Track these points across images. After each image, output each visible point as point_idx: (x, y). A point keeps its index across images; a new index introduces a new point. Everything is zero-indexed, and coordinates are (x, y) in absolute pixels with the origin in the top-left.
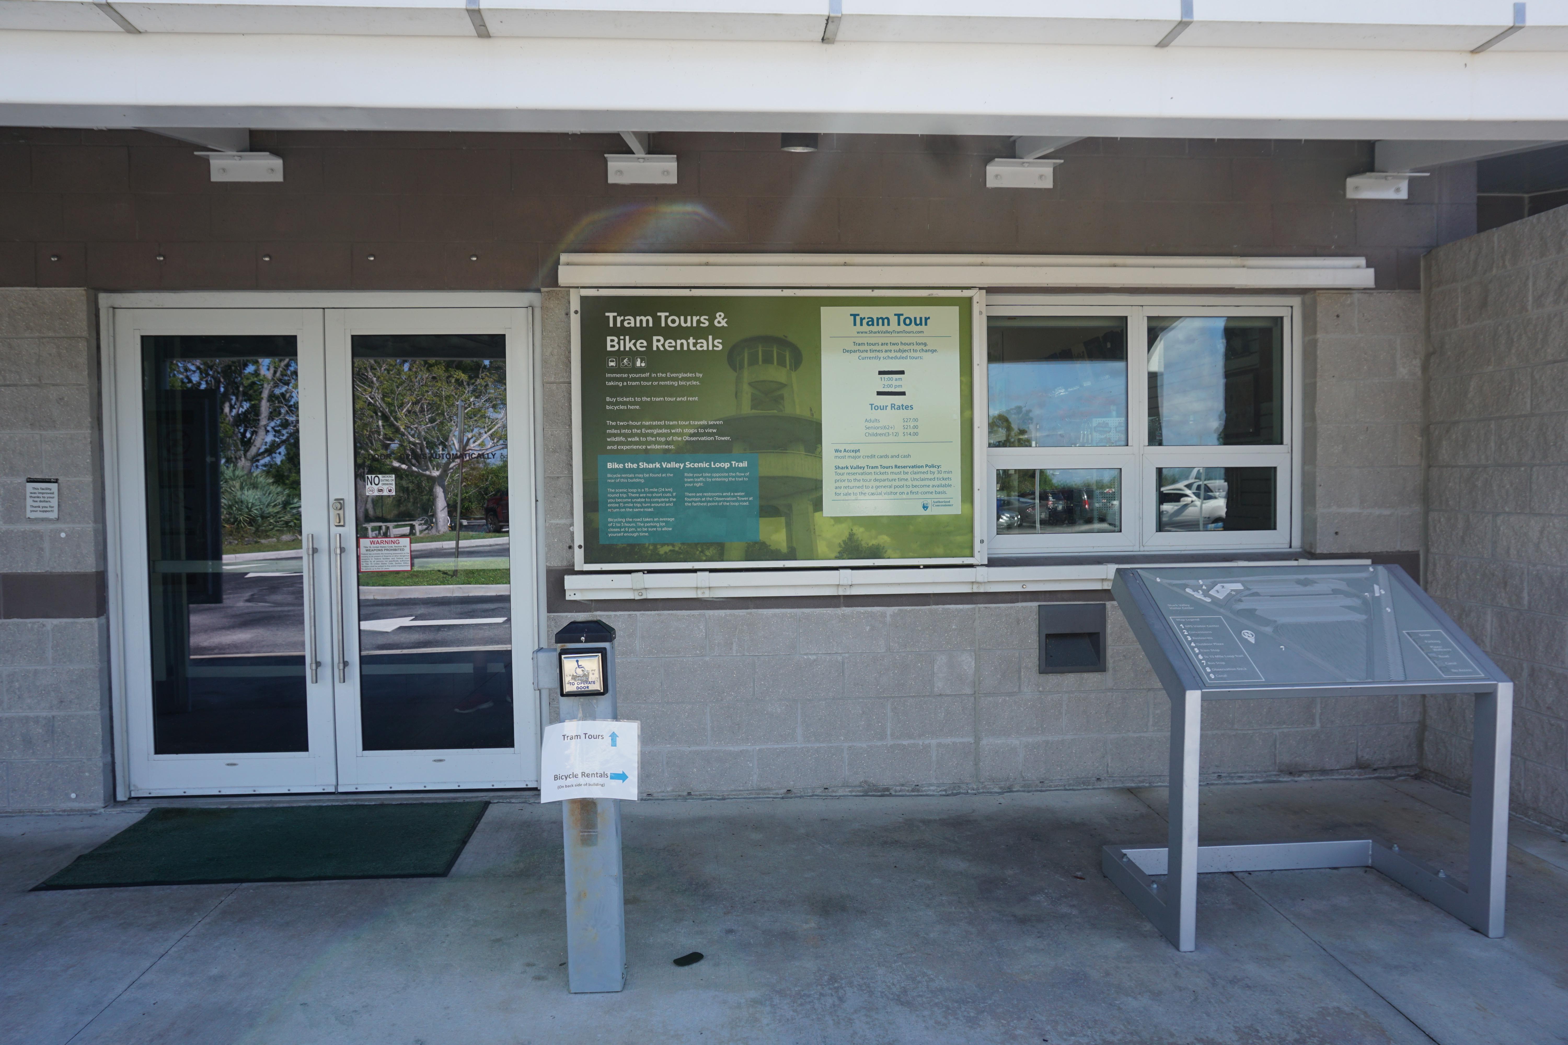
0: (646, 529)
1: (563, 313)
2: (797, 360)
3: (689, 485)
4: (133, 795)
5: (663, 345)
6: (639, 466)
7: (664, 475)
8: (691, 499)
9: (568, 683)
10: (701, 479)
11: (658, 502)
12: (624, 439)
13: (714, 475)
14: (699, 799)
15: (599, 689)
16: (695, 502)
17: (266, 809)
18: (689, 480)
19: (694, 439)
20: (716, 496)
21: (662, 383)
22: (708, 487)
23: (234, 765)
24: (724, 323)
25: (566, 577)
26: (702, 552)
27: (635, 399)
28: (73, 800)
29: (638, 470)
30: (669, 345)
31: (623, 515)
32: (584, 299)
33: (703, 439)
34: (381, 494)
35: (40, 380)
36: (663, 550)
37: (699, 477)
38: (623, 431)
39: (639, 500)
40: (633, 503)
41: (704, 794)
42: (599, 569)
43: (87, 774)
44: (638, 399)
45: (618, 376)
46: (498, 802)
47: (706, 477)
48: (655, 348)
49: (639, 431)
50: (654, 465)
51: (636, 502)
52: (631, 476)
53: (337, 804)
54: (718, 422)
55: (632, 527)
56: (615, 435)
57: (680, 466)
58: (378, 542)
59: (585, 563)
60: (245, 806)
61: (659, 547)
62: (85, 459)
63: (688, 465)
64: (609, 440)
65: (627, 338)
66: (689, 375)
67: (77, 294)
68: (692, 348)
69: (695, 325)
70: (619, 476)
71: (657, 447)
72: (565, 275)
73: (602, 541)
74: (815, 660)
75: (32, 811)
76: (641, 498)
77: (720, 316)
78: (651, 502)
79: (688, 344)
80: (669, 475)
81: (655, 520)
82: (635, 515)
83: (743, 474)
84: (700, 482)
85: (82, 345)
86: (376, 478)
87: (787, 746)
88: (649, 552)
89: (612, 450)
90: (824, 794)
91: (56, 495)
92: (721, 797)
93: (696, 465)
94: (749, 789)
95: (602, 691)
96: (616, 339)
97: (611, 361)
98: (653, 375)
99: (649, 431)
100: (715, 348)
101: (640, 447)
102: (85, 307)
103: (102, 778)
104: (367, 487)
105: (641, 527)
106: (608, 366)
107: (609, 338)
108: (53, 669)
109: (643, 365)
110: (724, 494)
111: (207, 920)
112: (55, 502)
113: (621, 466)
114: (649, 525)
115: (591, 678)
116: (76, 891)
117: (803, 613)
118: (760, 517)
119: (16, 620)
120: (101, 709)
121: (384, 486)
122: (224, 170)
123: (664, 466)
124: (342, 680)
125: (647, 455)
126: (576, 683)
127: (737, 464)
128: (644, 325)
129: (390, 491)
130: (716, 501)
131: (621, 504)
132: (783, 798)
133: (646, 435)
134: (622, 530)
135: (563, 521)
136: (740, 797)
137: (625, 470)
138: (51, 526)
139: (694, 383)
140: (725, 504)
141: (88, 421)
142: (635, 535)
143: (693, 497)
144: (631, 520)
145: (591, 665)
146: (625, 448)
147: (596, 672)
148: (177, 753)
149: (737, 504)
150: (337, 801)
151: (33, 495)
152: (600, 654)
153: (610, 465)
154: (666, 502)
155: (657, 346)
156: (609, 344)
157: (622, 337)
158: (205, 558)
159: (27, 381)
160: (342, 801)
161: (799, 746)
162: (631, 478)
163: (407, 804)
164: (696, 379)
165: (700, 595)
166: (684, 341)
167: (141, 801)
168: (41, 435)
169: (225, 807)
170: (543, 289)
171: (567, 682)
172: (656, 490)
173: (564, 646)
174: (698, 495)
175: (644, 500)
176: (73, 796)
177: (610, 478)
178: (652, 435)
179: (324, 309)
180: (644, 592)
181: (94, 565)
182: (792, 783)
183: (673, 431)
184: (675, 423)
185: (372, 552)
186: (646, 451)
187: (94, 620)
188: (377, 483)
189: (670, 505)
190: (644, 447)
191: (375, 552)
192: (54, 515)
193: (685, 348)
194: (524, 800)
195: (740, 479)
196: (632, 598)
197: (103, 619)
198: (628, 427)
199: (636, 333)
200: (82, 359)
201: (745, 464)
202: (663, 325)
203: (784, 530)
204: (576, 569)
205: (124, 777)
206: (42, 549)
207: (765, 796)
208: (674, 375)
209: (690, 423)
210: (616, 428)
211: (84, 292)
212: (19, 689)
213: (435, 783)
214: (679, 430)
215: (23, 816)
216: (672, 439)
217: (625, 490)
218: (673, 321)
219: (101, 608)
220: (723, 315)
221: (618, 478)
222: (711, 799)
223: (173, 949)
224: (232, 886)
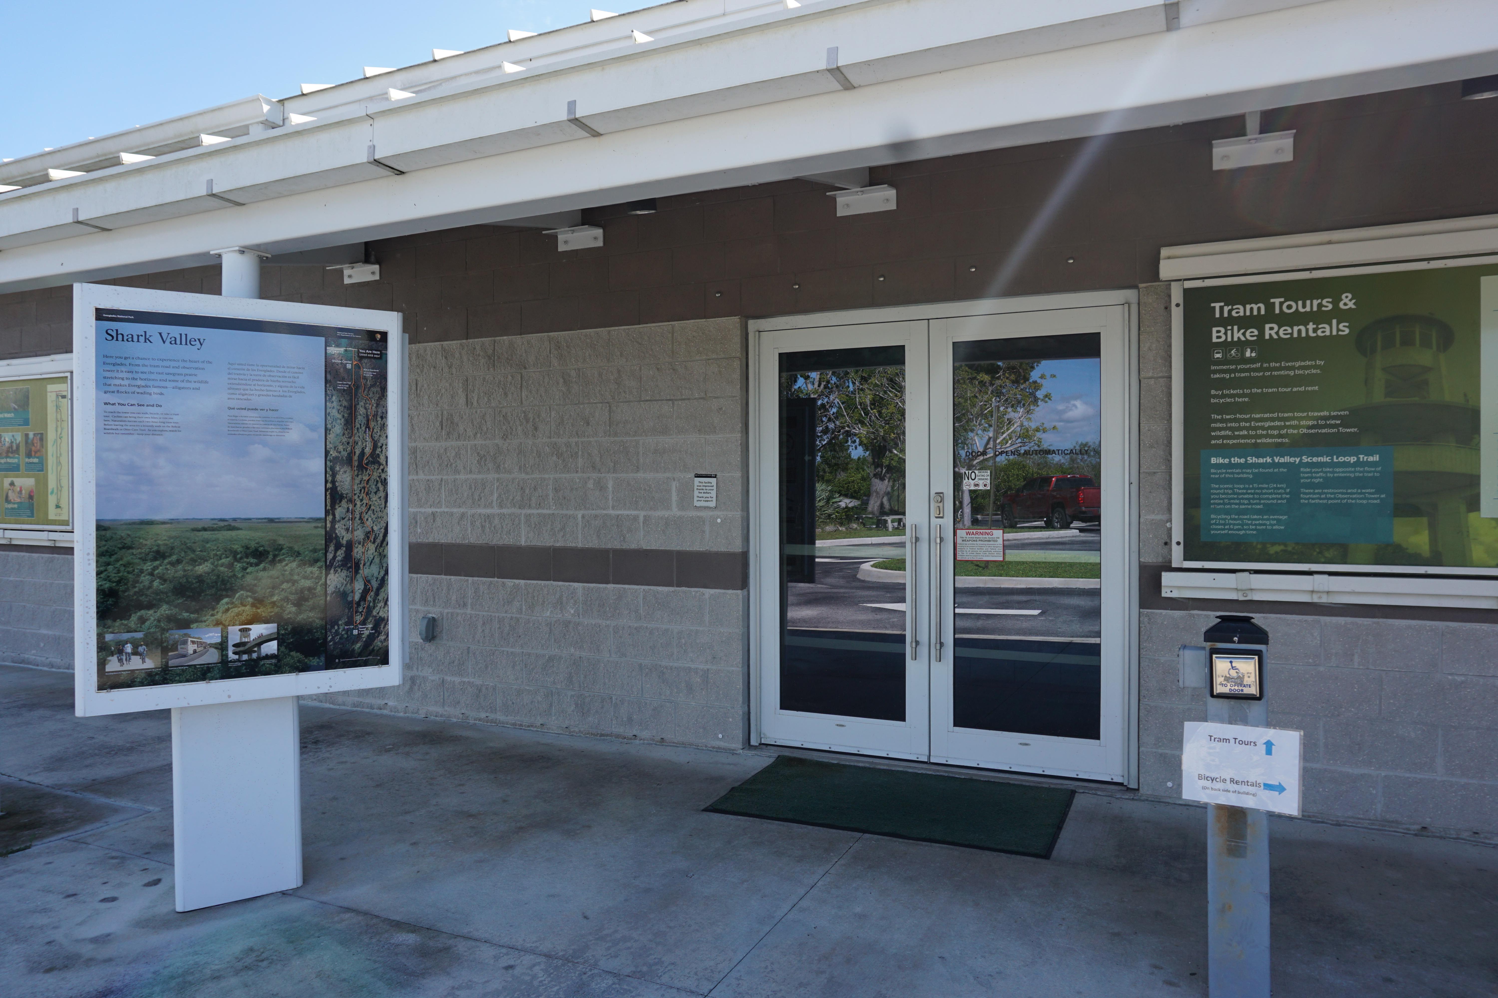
0: (1254, 527)
1: (1163, 307)
2: (1447, 339)
3: (1306, 481)
4: (763, 742)
5: (1277, 333)
6: (1246, 460)
7: (1276, 470)
8: (1308, 496)
9: (1220, 684)
10: (1322, 474)
11: (1268, 499)
12: (1230, 433)
13: (1337, 470)
14: (1307, 820)
15: (1255, 693)
16: (1313, 499)
17: (869, 768)
18: (1306, 475)
19: (1313, 431)
20: (1339, 493)
21: (1276, 373)
22: (1328, 483)
23: (843, 726)
24: (1351, 305)
25: (1163, 574)
26: (1320, 553)
27: (1243, 391)
28: (719, 740)
29: (1246, 465)
30: (1284, 333)
31: (1227, 512)
32: (1187, 292)
33: (1324, 431)
34: (976, 488)
35: (706, 394)
36: (1273, 550)
37: (1317, 472)
38: (1229, 425)
39: (1246, 496)
40: (1240, 499)
41: (1314, 816)
42: (1201, 567)
43: (730, 720)
44: (1248, 391)
45: (1225, 367)
46: (1083, 793)
47: (1326, 472)
48: (1267, 337)
49: (1248, 424)
50: (1265, 459)
51: (1243, 499)
52: (1237, 471)
53: (930, 773)
54: (1342, 413)
55: (1238, 525)
56: (1220, 429)
57: (1295, 461)
58: (973, 533)
59: (1185, 560)
60: (852, 764)
61: (1268, 546)
62: (736, 458)
63: (1305, 459)
64: (1213, 434)
65: (1236, 328)
66: (1308, 363)
67: (732, 322)
68: (1311, 334)
69: (1315, 309)
70: (1224, 471)
71: (1269, 440)
72: (1167, 269)
73: (1204, 538)
74: (1463, 682)
75: (691, 744)
76: (1249, 494)
77: (1347, 297)
78: (1260, 499)
79: (1307, 330)
80: (1282, 470)
81: (1265, 517)
82: (1244, 512)
83: (1373, 469)
84: (1320, 477)
85: (737, 364)
86: (973, 474)
87: (1422, 776)
88: (1257, 551)
89: (1216, 444)
90: (1472, 839)
91: (715, 488)
92: (1334, 823)
93: (1315, 459)
94: (1372, 818)
95: (1258, 696)
96: (1223, 330)
97: (1217, 353)
98: (1265, 365)
99: (1260, 424)
100: (1340, 333)
101: (1249, 441)
102: (739, 332)
103: (741, 724)
104: (964, 482)
105: (1248, 525)
106: (1214, 358)
107: (1214, 330)
108: (709, 630)
109: (1254, 355)
110: (1349, 491)
111: (842, 862)
112: (714, 494)
113: (1227, 461)
114: (1257, 522)
115: (1247, 681)
116: (735, 817)
117: (1448, 626)
118: (1395, 516)
119: (684, 589)
120: (742, 667)
121: (980, 481)
122: (848, 205)
123: (1277, 461)
124: (938, 659)
125: (1257, 450)
126: (1229, 684)
127: (1365, 458)
128: (1255, 313)
129: (985, 485)
130: (1339, 499)
131: (1226, 501)
132: (1416, 835)
133: (1256, 428)
134: (1227, 527)
135: (1159, 517)
136: (1359, 825)
137: (1231, 465)
138: (711, 513)
139: (1314, 371)
140: (1350, 501)
141: (739, 426)
142: (1242, 532)
143: (1310, 493)
144: (1236, 517)
145: (1247, 667)
146: (1231, 442)
147: (1253, 675)
148: (797, 710)
149: (1365, 502)
150: (930, 770)
151: (699, 488)
152: (1256, 657)
153: (1214, 460)
154: (1278, 499)
155: (1270, 335)
156: (1214, 335)
157: (1229, 328)
158: (802, 542)
159: (697, 396)
160: (934, 770)
161: (1439, 779)
162: (1238, 473)
163: (994, 782)
164: (1316, 367)
165: (1315, 599)
166: (1302, 328)
167: (769, 747)
168: (705, 439)
169: (836, 762)
170: (1141, 285)
171: (1218, 682)
172: (1266, 486)
173: (1214, 645)
174: (1316, 491)
175: (1251, 496)
176: (720, 736)
177: (1215, 474)
178: (1263, 428)
179: (928, 320)
180: (1249, 593)
181: (741, 546)
182: (1428, 820)
183: (1287, 423)
184: (1291, 414)
185: (968, 543)
186: (1256, 445)
187: (739, 592)
188: (973, 478)
189: (1283, 502)
190: (1253, 441)
191: (970, 542)
192: (713, 504)
193: (1304, 335)
194: (1110, 794)
195: (1370, 475)
196: (1235, 598)
197: (745, 591)
198: (1235, 420)
199: (1244, 323)
200: (737, 376)
201: (1376, 458)
202: (1277, 311)
203: (1426, 532)
204: (1174, 565)
205: (756, 725)
206: (704, 532)
207: (1391, 829)
208: (1290, 364)
209: (1308, 414)
210: (1222, 421)
211: (738, 320)
212: (685, 644)
213: (1020, 765)
214: (1295, 422)
215: (685, 747)
216: (1287, 432)
217: (1231, 486)
218: (1289, 307)
219: (744, 583)
220: (1350, 296)
221: (1222, 473)
222: (1323, 822)
223: (820, 883)
224: (858, 835)
